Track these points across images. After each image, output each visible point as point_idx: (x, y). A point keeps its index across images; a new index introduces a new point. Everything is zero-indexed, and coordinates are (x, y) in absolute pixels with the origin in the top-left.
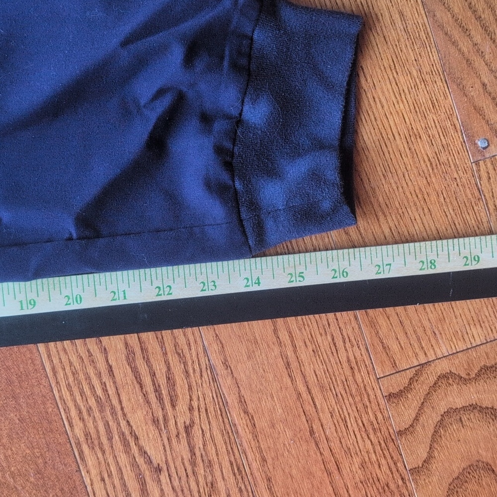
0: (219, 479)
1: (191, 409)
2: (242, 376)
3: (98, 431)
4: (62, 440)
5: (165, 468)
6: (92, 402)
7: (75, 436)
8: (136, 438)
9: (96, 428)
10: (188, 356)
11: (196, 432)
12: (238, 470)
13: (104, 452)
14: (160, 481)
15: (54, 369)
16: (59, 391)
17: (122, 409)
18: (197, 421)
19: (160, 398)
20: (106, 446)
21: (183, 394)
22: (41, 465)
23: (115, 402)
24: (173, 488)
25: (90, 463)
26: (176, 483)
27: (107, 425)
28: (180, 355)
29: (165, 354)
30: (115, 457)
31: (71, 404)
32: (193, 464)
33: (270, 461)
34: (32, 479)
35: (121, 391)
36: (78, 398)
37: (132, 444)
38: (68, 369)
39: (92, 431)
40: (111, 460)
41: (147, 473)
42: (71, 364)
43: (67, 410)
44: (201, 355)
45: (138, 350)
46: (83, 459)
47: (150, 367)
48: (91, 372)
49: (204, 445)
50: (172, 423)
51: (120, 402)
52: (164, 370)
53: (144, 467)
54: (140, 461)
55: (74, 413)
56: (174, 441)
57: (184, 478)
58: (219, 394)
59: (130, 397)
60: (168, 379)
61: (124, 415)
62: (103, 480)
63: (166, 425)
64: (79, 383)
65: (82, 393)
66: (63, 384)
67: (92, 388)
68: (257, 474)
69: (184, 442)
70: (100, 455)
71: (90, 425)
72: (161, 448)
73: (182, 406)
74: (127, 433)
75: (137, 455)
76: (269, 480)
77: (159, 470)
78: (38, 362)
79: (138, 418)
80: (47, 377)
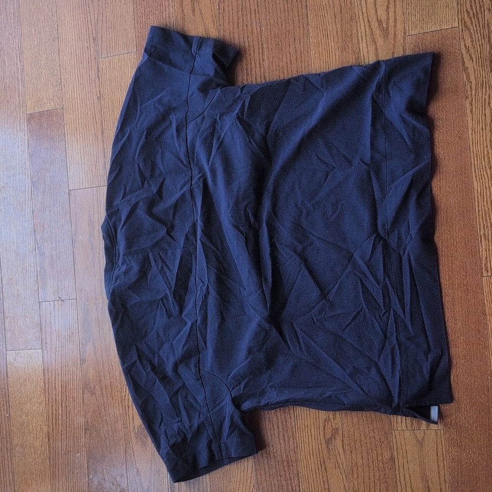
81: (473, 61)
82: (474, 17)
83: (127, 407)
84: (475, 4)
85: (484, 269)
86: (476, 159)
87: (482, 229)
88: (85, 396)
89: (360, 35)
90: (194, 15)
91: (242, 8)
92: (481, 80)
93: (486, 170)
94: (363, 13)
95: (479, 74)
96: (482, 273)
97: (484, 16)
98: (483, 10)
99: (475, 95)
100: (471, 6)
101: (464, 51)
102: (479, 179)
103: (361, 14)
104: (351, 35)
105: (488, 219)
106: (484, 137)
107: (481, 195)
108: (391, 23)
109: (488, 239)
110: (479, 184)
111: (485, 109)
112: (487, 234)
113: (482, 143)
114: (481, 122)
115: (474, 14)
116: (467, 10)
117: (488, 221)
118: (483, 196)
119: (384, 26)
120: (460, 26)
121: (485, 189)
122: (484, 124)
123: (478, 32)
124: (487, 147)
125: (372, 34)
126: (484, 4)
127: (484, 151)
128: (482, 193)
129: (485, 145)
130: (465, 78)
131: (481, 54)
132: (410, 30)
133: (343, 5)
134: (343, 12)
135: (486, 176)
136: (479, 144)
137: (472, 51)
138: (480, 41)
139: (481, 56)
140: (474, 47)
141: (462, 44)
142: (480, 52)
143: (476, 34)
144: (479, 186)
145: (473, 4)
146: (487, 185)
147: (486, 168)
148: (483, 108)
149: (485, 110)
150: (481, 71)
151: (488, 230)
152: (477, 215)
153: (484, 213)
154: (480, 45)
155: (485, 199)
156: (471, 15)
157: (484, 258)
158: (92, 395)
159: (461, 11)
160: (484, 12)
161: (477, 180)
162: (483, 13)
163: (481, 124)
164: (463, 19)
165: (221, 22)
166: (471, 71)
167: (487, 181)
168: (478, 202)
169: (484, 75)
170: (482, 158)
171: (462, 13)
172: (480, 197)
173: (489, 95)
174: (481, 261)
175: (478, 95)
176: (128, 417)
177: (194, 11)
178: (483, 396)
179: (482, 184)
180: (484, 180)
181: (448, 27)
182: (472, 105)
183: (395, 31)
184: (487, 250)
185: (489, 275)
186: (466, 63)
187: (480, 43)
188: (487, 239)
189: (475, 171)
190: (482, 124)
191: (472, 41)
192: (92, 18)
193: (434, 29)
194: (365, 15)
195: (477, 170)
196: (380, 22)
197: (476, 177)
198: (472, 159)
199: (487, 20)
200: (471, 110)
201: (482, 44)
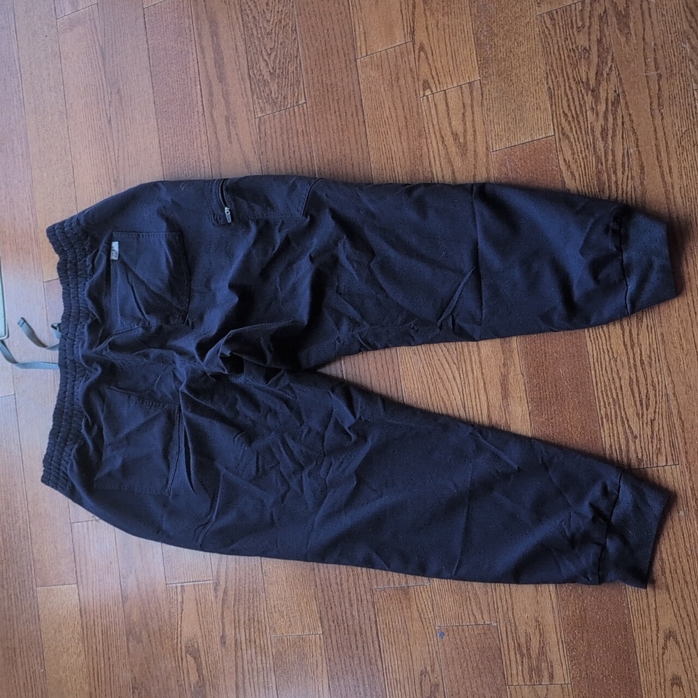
0: (663, 447)
1: (655, 412)
2: (682, 402)
4: (595, 415)
6: (611, 400)
8: (628, 421)
9: (611, 412)
10: (657, 388)
11: (656, 423)
12: (672, 445)
13: (612, 424)
14: (635, 442)
15: (596, 382)
18: (657, 418)
19: (641, 404)
20: (614, 422)
21: (653, 405)
23: (621, 403)
24: (641, 447)
25: (605, 428)
26: (643, 445)
27: (616, 412)
28: (654, 387)
29: (647, 384)
31: (601, 399)
32: (652, 438)
33: (688, 444)
36: (605, 397)
37: (626, 423)
39: (609, 414)
40: (615, 428)
41: (630, 437)
42: (604, 382)
43: (599, 402)
44: (664, 388)
45: (635, 380)
46: (602, 425)
47: (639, 389)
48: (613, 386)
49: (659, 430)
50: (645, 417)
51: (623, 403)
52: (645, 392)
53: (629, 434)
54: (628, 431)
55: (602, 403)
56: (645, 425)
57: (647, 444)
58: (669, 408)
59: (628, 401)
60: (647, 396)
61: (624, 409)
62: (610, 436)
63: (642, 418)
65: (607, 395)
66: (600, 390)
67: (612, 394)
68: (681, 449)
69: (649, 426)
70: (611, 425)
71: (609, 411)
73: (651, 410)
74: (624, 418)
76: (686, 453)
79: (631, 412)
81: (575, 180)
82: (574, 121)
83: (180, 659)
84: (574, 103)
87: (602, 407)
88: (130, 644)
89: (432, 155)
90: (230, 142)
91: (287, 130)
94: (433, 125)
97: (587, 118)
98: (584, 110)
100: (569, 106)
101: (563, 168)
102: (594, 339)
103: (431, 126)
104: (421, 156)
107: (598, 361)
108: (470, 137)
109: (612, 420)
110: (594, 347)
115: (573, 117)
116: (564, 112)
117: (610, 396)
118: (601, 362)
119: (462, 140)
120: (557, 135)
121: (602, 353)
123: (581, 140)
125: (447, 153)
126: (585, 103)
128: (599, 358)
131: (585, 170)
132: (494, 145)
133: (408, 117)
134: (409, 126)
137: (574, 167)
138: (583, 152)
139: (585, 172)
140: (576, 162)
141: (561, 158)
142: (585, 167)
143: (577, 143)
144: (594, 349)
145: (572, 104)
146: (605, 347)
151: (611, 409)
152: (595, 389)
154: (583, 159)
155: (604, 366)
156: (570, 119)
158: (138, 642)
159: (556, 114)
160: (586, 112)
161: (591, 341)
162: (584, 114)
164: (559, 124)
165: (263, 149)
167: (604, 342)
171: (558, 116)
172: (596, 363)
176: (181, 671)
177: (229, 137)
178: (620, 637)
180: (600, 340)
181: (541, 137)
183: (475, 147)
187: (584, 155)
191: (573, 154)
192: (112, 154)
193: (523, 140)
194: (437, 127)
196: (455, 136)
197: (590, 337)
199: (591, 123)
201: (586, 156)
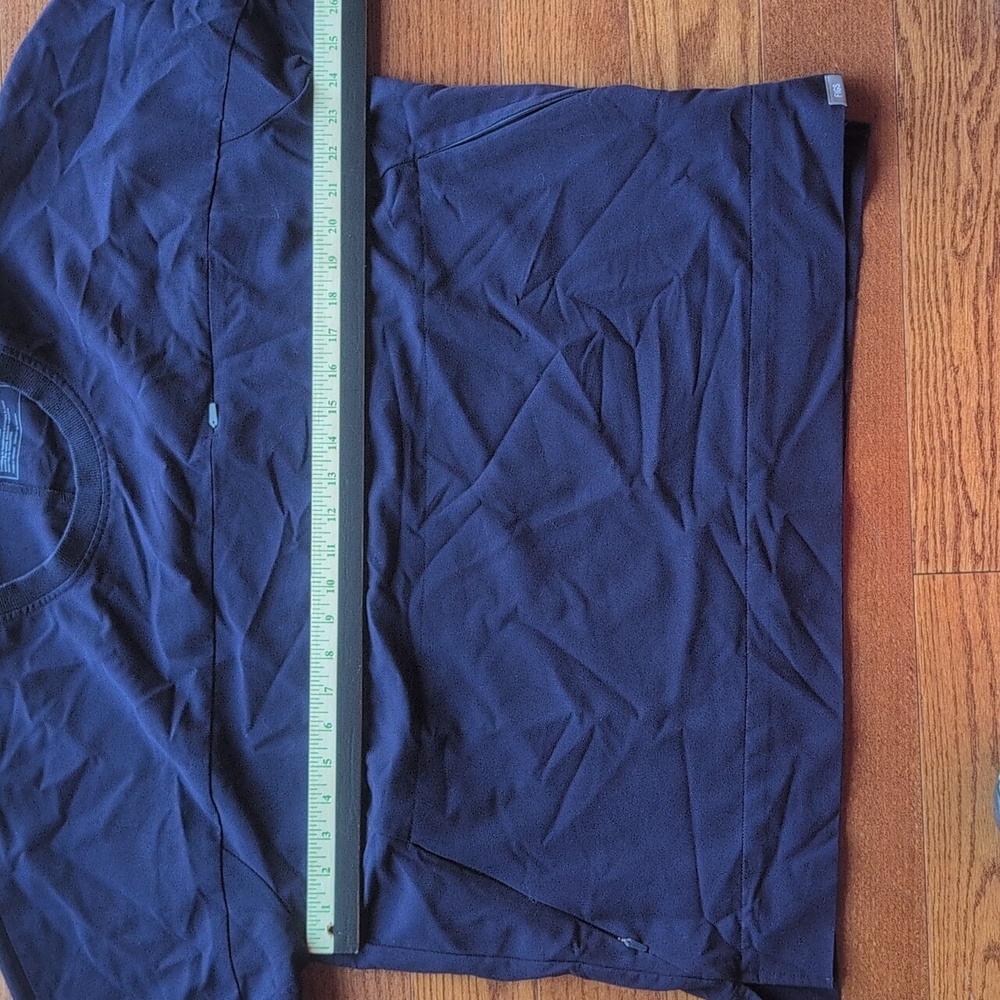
3: (934, 469)
5: (981, 515)
7: (914, 467)
16: (913, 427)
17: (960, 456)
22: (879, 484)
30: (942, 493)
34: (869, 492)
35: (963, 441)
38: (925, 411)
64: (931, 425)
72: (983, 498)
75: (960, 497)
77: (975, 515)
78: (903, 399)
80: (906, 412)
85: (918, 555)
86: (913, 275)
92: (939, 74)
93: (938, 307)
95: (934, 60)
96: (914, 565)
99: (922, 114)
105: (935, 430)
106: (938, 223)
111: (944, 150)
112: (930, 467)
113: (931, 238)
114: (931, 182)
122: (938, 189)
124: (943, 247)
127: (935, 259)
129: (939, 243)
130: (898, 66)
135: (937, 322)
136: (923, 240)
147: (937, 300)
148: (940, 149)
149: (944, 154)
150: (940, 51)
153: (925, 416)
157: (920, 527)
163: (931, 188)
166: (914, 48)
168: (914, 386)
169: (946, 62)
170: (931, 277)
173: (957, 116)
174: (913, 534)
175: (929, 114)
179: (927, 340)
182: (912, 138)
184: (930, 509)
185: (930, 571)
186: (902, 27)
188: (929, 482)
189: (911, 308)
190: (934, 188)
195: (915, 304)
198: (906, 276)
200: (910, 151)
